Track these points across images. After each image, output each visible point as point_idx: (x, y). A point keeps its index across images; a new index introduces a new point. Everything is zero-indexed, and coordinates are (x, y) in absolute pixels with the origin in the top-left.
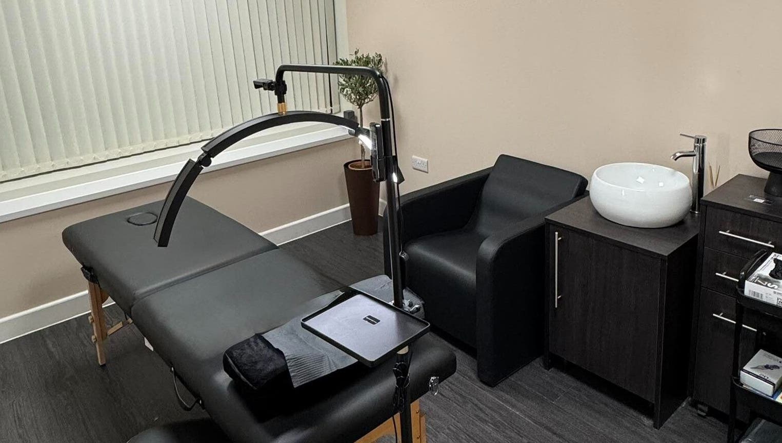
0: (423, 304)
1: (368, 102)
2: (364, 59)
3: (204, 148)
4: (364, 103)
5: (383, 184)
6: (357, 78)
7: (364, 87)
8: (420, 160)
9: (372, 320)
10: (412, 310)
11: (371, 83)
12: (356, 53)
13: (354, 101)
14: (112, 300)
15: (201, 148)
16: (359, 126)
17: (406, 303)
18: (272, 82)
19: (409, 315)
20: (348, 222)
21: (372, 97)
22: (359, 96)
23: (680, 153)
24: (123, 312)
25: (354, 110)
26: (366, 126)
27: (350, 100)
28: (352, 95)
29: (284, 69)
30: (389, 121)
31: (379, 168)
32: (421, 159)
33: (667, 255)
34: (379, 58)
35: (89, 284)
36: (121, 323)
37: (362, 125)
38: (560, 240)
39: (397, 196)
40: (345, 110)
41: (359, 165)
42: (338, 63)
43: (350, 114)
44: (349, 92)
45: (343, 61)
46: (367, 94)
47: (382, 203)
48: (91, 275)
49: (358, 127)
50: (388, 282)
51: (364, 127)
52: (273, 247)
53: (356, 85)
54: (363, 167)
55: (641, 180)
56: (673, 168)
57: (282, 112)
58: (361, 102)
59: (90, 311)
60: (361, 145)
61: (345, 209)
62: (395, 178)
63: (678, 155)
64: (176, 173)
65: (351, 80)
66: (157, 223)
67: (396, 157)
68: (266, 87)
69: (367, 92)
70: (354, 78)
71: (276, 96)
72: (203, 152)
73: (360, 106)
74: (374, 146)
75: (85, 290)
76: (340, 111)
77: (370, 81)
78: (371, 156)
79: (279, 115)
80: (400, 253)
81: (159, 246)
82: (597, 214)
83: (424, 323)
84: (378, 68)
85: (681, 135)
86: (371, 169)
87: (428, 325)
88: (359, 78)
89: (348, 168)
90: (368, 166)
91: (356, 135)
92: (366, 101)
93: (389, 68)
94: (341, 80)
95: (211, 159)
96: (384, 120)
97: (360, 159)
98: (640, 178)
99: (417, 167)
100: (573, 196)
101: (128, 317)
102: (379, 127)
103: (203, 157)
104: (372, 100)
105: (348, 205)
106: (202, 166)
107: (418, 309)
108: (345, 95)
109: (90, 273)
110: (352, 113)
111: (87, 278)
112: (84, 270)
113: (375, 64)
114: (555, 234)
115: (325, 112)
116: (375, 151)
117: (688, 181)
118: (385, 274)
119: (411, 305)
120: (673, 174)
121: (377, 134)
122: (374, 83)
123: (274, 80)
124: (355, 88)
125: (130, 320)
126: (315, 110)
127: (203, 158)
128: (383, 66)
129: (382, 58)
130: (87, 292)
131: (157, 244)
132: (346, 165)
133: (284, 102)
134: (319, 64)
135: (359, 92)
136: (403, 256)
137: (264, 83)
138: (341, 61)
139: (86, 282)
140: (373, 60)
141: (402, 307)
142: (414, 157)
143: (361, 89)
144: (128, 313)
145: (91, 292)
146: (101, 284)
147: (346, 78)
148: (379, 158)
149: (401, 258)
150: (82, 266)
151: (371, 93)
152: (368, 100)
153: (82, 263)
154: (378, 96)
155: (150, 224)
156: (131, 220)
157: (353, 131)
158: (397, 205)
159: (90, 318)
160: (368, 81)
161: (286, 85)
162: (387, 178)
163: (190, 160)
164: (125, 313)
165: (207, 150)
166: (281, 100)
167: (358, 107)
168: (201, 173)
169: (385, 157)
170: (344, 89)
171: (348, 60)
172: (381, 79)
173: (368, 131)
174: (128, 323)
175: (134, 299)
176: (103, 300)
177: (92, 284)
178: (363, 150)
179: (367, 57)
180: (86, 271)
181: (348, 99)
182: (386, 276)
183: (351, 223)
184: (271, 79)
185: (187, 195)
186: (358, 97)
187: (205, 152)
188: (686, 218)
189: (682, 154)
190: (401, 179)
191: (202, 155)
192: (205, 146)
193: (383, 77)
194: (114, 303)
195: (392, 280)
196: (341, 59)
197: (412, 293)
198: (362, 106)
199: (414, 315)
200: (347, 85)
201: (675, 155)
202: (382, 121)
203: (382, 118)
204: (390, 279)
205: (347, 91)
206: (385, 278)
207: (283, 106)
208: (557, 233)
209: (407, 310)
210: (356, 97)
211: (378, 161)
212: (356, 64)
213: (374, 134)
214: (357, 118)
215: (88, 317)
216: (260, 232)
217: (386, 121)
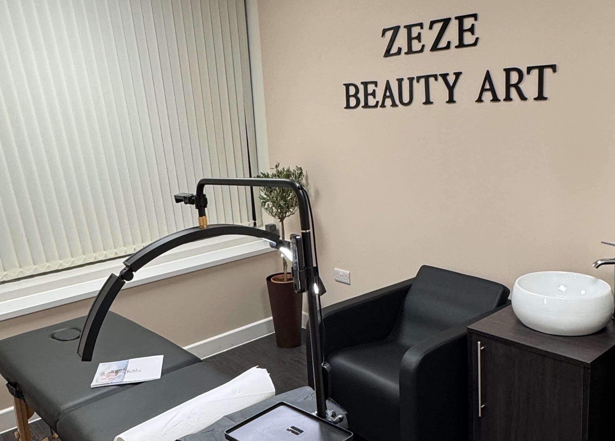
0: (347, 415)
1: (289, 216)
2: (285, 172)
3: (126, 263)
4: (285, 217)
5: (305, 295)
6: (278, 191)
7: (285, 201)
8: (341, 272)
9: (296, 431)
10: (335, 420)
11: (292, 196)
12: (277, 166)
13: (276, 215)
14: (38, 416)
15: (123, 263)
16: (281, 239)
17: (329, 413)
18: (193, 196)
19: (332, 425)
20: (271, 335)
21: (293, 210)
22: (281, 210)
23: (602, 260)
24: (49, 427)
25: (275, 224)
26: (287, 239)
27: (272, 214)
28: (274, 208)
29: (203, 183)
30: (309, 232)
31: (300, 280)
32: (344, 271)
33: (589, 362)
34: (300, 171)
35: (15, 399)
36: (47, 438)
37: (283, 238)
38: (483, 349)
39: (318, 309)
40: (267, 224)
41: (281, 278)
42: (258, 177)
43: (272, 227)
44: (270, 206)
45: (264, 174)
46: (288, 208)
47: (305, 316)
48: (16, 391)
49: (279, 240)
50: (312, 393)
51: (286, 240)
52: (196, 360)
53: (277, 198)
54: (285, 280)
55: (562, 288)
56: (594, 276)
57: (203, 225)
58: (283, 215)
59: (16, 427)
60: (283, 258)
61: (268, 322)
62: (316, 289)
63: (599, 262)
64: (98, 290)
65: (272, 194)
66: (79, 339)
67: (316, 269)
68: (187, 201)
69: (288, 206)
70: (275, 192)
71: (197, 210)
72: (125, 266)
73: (282, 220)
74: (295, 258)
75: (11, 406)
76: (262, 225)
77: (291, 194)
78: (292, 268)
79: (200, 229)
80: (322, 364)
81: (83, 360)
82: (519, 323)
83: (348, 432)
84: (299, 181)
85: (602, 242)
86: (293, 282)
87: (351, 434)
88: (280, 191)
89: (270, 281)
90: (291, 279)
91: (277, 247)
92: (288, 214)
93: (309, 181)
94: (263, 194)
95: (134, 273)
96: (304, 231)
97: (283, 272)
98: (561, 286)
99: (339, 279)
100: (495, 304)
101: (53, 432)
102: (299, 238)
103: (125, 271)
104: (294, 214)
105: (271, 318)
106: (124, 280)
107: (341, 419)
108: (267, 209)
109: (16, 388)
110: (274, 226)
111: (12, 394)
112: (9, 385)
113: (296, 178)
114: (477, 343)
115: (248, 226)
116: (296, 263)
117: (610, 288)
118: (309, 386)
119: (334, 415)
120: (594, 282)
121: (297, 246)
122: (295, 196)
123: (195, 194)
124: (277, 201)
125: (56, 436)
126: (238, 223)
127: (125, 273)
128: (304, 179)
129: (303, 171)
130: (12, 408)
131: (81, 358)
132: (269, 279)
133: (205, 215)
134: (241, 177)
135: (280, 205)
136: (325, 367)
137: (185, 197)
138: (262, 175)
139: (12, 397)
140: (293, 173)
141: (325, 417)
142: (336, 269)
143: (282, 203)
144: (54, 428)
145: (16, 408)
146: (26, 400)
147: (267, 191)
148: (300, 270)
149: (323, 368)
150: (7, 382)
151: (292, 206)
152: (290, 213)
153: (7, 379)
154: (298, 209)
155: (74, 339)
156: (55, 336)
157: (274, 243)
158: (319, 318)
159: (16, 433)
160: (289, 194)
161: (206, 199)
162: (308, 289)
163: (112, 274)
164: (51, 428)
165: (129, 265)
166: (202, 214)
167: (279, 220)
168: (123, 288)
169: (306, 268)
170: (265, 202)
171: (269, 173)
172: (301, 191)
173: (289, 243)
174: (54, 438)
175: (59, 414)
176: (29, 416)
177: (18, 399)
178: (285, 263)
179: (288, 171)
180: (12, 387)
181: (270, 212)
182: (309, 387)
183: (275, 336)
184: (192, 193)
185: (110, 310)
186: (279, 211)
187: (127, 266)
188: (609, 325)
189: (603, 262)
190: (323, 291)
191: (124, 269)
192: (126, 261)
193: (302, 189)
194: (40, 418)
195: (315, 391)
196: (262, 173)
197: (335, 404)
198: (284, 219)
199: (337, 425)
200: (268, 198)
201: (596, 263)
202: (302, 233)
203: (302, 229)
204: (313, 390)
205: (268, 205)
206: (309, 389)
207: (205, 219)
208: (479, 343)
209: (330, 420)
210: (278, 211)
211: (299, 273)
212: (277, 177)
213: (295, 245)
214: (279, 231)
215: (14, 432)
216: (184, 346)
217: (306, 233)
